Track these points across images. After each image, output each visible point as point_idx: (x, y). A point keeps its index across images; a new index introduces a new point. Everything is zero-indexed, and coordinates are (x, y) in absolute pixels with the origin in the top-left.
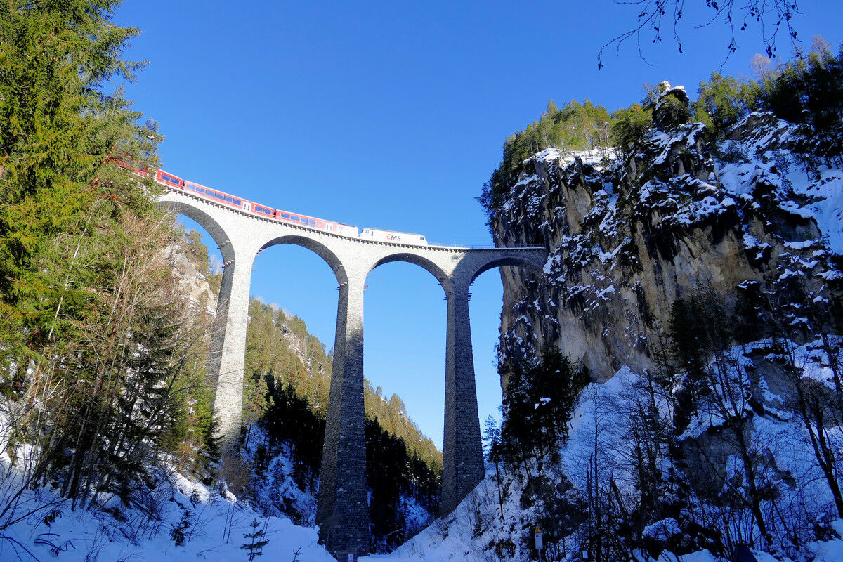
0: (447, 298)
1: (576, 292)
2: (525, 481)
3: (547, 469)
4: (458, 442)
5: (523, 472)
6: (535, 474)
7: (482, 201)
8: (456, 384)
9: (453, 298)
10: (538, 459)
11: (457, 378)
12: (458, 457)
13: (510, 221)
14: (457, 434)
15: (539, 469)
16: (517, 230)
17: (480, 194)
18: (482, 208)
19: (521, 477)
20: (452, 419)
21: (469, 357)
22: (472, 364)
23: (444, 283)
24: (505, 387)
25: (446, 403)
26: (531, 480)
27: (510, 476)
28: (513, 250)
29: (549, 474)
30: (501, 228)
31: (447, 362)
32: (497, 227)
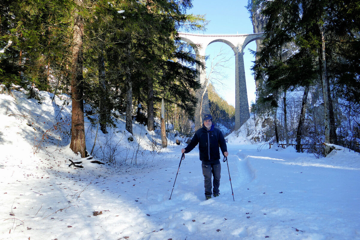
0: (235, 55)
1: (285, 52)
2: (264, 119)
3: (270, 116)
4: (240, 107)
5: (263, 117)
6: (267, 117)
7: (248, 8)
8: (240, 87)
9: (237, 55)
10: (268, 113)
11: (240, 85)
12: (241, 111)
13: (260, 18)
14: (240, 104)
15: (268, 116)
16: (263, 23)
17: (247, 5)
18: (248, 11)
19: (262, 118)
20: (238, 99)
21: (244, 77)
22: (245, 79)
23: (234, 49)
24: (257, 85)
25: (236, 93)
26: (265, 119)
27: (259, 118)
28: (260, 34)
29: (271, 117)
30: (256, 21)
31: (236, 79)
32: (254, 20)
